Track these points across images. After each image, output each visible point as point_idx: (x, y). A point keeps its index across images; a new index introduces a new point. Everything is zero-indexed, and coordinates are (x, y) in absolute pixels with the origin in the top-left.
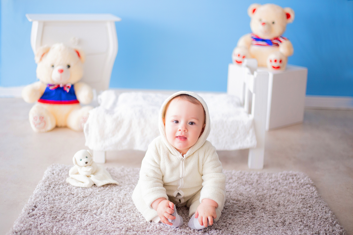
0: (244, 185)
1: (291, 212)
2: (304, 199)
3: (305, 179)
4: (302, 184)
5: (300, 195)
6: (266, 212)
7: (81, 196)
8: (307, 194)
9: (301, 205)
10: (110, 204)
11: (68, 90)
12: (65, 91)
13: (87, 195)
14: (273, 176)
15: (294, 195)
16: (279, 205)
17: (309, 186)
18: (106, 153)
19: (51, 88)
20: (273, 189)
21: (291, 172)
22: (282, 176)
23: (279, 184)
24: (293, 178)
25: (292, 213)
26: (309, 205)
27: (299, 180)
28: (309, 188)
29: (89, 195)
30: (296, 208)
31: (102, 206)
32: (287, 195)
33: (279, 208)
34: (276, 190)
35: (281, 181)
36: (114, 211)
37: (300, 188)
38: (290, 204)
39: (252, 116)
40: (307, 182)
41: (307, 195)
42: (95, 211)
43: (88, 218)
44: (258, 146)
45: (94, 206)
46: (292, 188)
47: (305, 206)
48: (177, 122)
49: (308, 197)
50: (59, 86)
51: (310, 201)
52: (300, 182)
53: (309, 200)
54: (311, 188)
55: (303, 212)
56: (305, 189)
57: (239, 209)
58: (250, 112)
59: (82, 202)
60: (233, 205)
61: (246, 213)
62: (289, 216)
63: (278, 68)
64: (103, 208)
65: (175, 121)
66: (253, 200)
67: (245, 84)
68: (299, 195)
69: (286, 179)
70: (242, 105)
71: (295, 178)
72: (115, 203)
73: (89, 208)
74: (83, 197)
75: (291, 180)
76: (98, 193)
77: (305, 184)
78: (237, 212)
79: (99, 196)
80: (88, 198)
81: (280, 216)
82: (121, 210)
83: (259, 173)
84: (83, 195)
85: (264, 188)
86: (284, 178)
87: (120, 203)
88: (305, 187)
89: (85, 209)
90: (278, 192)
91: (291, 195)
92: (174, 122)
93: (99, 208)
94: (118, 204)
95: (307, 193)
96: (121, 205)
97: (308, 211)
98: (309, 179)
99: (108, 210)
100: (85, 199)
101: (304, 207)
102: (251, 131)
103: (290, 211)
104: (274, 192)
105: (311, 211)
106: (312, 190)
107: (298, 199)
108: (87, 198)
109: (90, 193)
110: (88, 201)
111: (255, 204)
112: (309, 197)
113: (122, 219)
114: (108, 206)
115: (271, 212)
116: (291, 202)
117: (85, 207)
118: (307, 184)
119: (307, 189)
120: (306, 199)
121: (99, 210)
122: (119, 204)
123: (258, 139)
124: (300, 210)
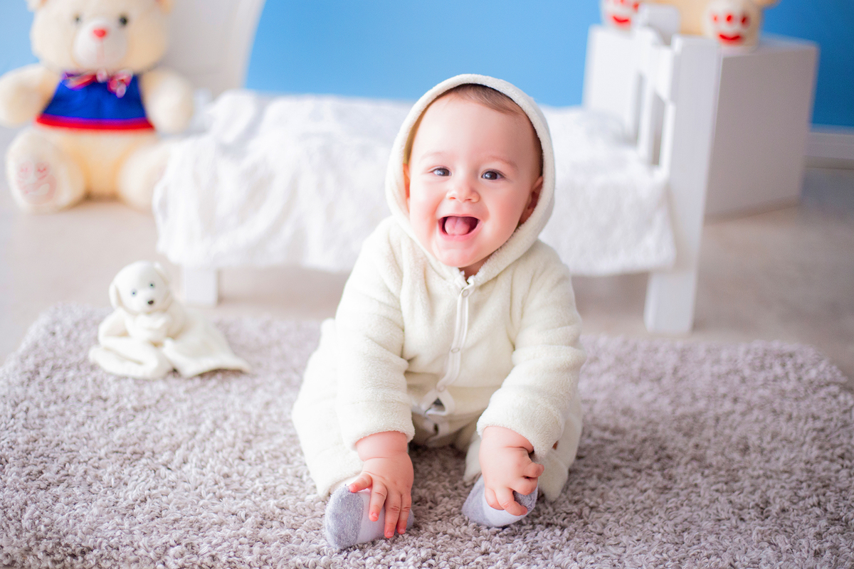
0: (636, 381)
1: (786, 472)
2: (823, 430)
3: (822, 366)
4: (811, 382)
5: (810, 420)
6: (707, 472)
7: (129, 406)
8: (830, 417)
9: (815, 452)
10: (218, 433)
11: (120, 90)
12: (113, 94)
13: (147, 403)
14: (724, 355)
15: (790, 418)
16: (745, 450)
17: (834, 389)
18: (219, 274)
19: (73, 83)
20: (724, 396)
21: (776, 345)
22: (750, 357)
23: (743, 380)
24: (783, 365)
25: (786, 475)
26: (839, 451)
27: (803, 370)
28: (835, 397)
29: (153, 402)
30: (801, 461)
31: (190, 439)
32: (770, 418)
33: (747, 458)
34: (735, 400)
35: (747, 372)
36: (226, 455)
37: (807, 396)
38: (780, 446)
39: (662, 173)
40: (829, 377)
41: (831, 420)
42: (165, 457)
43: (142, 478)
44: (679, 263)
45: (165, 441)
46: (783, 394)
47: (828, 454)
48: (445, 172)
49: (832, 424)
50: (94, 77)
51: (841, 438)
52: (805, 378)
53: (839, 436)
54: (842, 398)
55: (824, 474)
56: (824, 399)
57: (622, 459)
58: (655, 160)
59: (130, 424)
60: (602, 446)
61: (643, 473)
62: (778, 486)
63: (736, 39)
64: (193, 446)
65: (439, 169)
66: (664, 431)
67: (641, 80)
68: (807, 418)
69: (762, 367)
70: (632, 140)
71: (789, 364)
72: (232, 433)
73: (148, 444)
74: (135, 409)
75: (778, 370)
76: (182, 395)
77: (822, 384)
78: (616, 467)
79: (185, 407)
80: (149, 415)
81: (752, 485)
82: (250, 454)
83: (679, 344)
84: (135, 403)
85: (698, 394)
86: (757, 363)
87: (247, 430)
88: (822, 393)
89: (137, 448)
90: (740, 407)
91: (783, 419)
92: (436, 172)
93: (179, 446)
94: (240, 435)
95: (830, 411)
96: (251, 437)
97: (838, 471)
98: (834, 368)
99: (207, 453)
100: (140, 417)
101: (825, 458)
102: (659, 219)
103: (782, 469)
104: (728, 405)
105: (848, 470)
106: (846, 404)
107: (802, 430)
108: (147, 411)
109: (157, 396)
110: (149, 422)
111: (670, 445)
112: (836, 425)
113: (248, 483)
114: (208, 439)
115: (723, 473)
116: (781, 440)
117: (135, 440)
118: (828, 384)
119: (829, 399)
120: (828, 431)
121: (177, 453)
122: (244, 433)
123: (678, 243)
124: (812, 468)
